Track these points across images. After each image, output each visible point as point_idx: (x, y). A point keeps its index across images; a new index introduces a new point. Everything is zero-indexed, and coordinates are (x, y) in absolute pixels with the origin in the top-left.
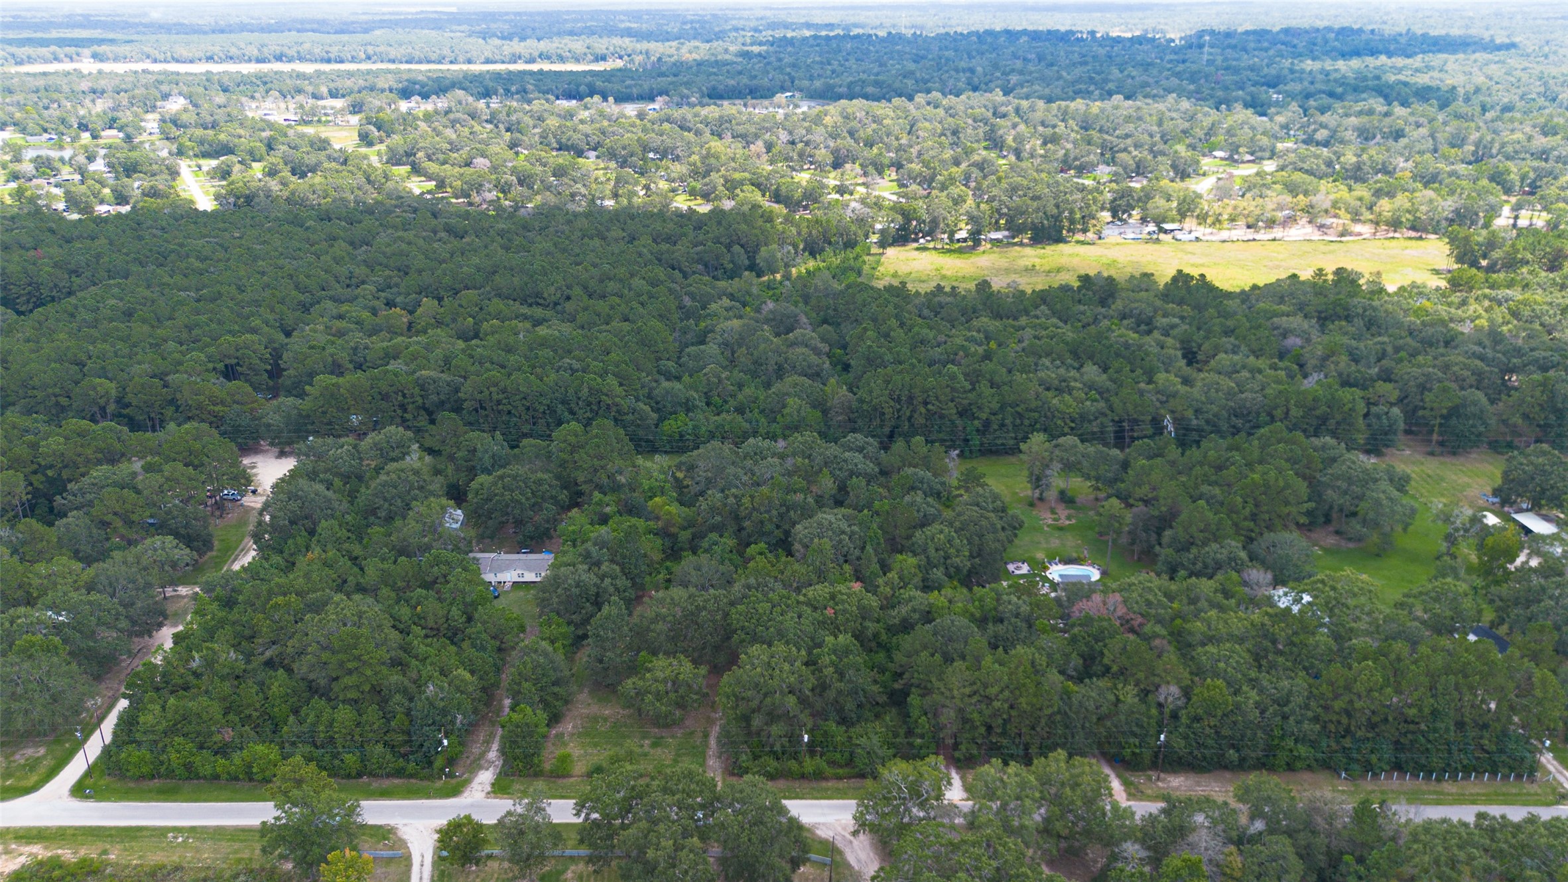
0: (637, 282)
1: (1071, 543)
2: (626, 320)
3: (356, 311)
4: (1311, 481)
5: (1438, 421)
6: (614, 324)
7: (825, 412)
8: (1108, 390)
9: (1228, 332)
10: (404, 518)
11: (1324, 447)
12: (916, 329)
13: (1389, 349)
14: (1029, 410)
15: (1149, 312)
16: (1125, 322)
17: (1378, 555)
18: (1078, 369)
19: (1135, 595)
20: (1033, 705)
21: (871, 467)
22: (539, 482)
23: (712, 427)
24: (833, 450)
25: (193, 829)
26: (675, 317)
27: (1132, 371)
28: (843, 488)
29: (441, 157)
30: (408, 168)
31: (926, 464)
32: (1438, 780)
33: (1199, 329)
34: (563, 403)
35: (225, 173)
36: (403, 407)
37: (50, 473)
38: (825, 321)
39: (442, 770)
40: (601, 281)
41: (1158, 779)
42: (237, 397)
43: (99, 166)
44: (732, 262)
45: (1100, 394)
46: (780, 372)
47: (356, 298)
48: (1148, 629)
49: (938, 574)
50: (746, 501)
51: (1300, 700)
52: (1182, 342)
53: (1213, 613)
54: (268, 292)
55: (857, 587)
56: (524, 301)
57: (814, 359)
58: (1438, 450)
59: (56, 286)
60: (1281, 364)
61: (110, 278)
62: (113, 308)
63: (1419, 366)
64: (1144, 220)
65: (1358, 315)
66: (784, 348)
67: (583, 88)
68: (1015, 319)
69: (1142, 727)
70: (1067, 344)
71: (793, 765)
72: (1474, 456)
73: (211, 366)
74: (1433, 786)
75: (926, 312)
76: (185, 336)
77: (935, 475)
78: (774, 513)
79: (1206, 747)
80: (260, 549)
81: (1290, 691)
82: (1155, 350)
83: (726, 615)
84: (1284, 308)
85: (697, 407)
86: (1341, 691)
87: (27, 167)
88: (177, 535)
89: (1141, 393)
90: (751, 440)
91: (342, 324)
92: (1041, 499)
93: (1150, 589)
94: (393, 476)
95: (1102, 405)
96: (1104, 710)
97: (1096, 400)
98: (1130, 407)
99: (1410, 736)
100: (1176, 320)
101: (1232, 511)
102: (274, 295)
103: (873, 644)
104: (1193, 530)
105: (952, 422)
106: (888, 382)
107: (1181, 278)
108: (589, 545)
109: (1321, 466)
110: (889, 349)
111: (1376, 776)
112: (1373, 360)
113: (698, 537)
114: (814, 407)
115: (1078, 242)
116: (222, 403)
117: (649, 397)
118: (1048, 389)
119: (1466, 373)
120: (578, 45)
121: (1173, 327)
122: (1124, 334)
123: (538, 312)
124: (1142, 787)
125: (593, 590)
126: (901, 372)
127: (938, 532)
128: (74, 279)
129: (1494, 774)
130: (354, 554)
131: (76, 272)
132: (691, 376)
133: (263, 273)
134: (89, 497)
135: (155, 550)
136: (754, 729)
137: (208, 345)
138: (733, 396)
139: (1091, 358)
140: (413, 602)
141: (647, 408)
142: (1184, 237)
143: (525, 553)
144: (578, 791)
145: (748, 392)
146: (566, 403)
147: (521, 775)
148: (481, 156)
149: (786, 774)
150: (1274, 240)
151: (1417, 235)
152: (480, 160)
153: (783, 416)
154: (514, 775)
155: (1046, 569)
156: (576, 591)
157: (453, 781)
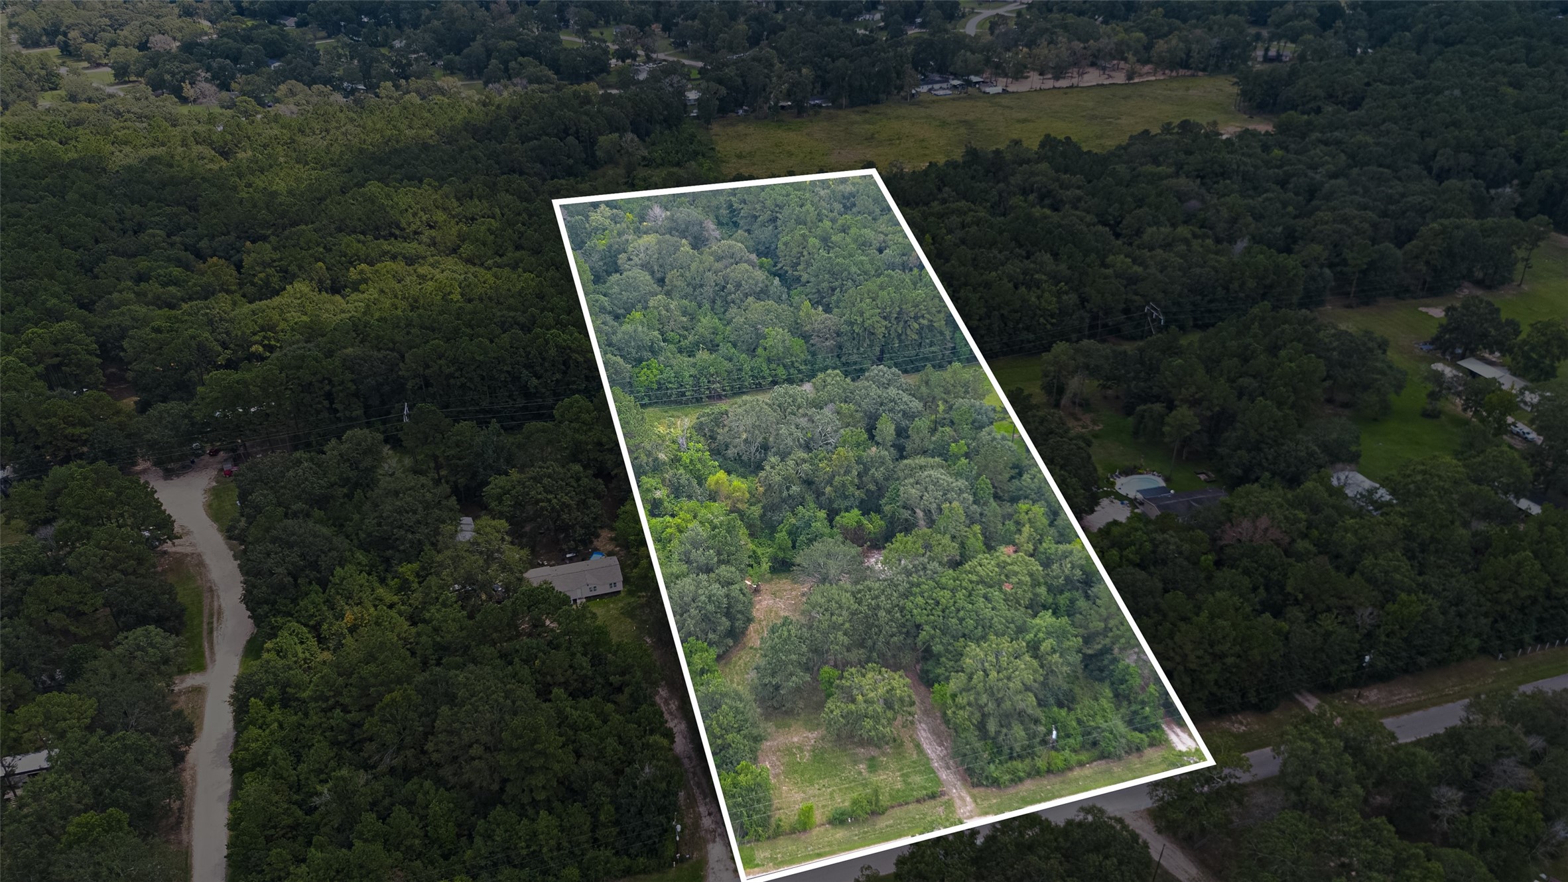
1: (1117, 451)
5: (1357, 275)
6: (509, 254)
7: (806, 337)
9: (1140, 202)
14: (1011, 311)
15: (1047, 184)
17: (1375, 420)
28: (899, 432)
34: (526, 367)
36: (329, 396)
41: (1359, 696)
45: (1069, 284)
52: (1097, 215)
55: (1011, 551)
58: (1355, 301)
60: (1198, 230)
64: (948, 74)
71: (1040, 763)
72: (1382, 304)
73: (31, 371)
78: (853, 473)
95: (1077, 297)
97: (1069, 293)
98: (1105, 296)
99: (1552, 611)
107: (1050, 143)
111: (1524, 651)
114: (793, 333)
115: (894, 103)
118: (1018, 285)
119: (1366, 226)
122: (1042, 213)
139: (1034, 244)
141: (620, 360)
142: (991, 90)
143: (571, 560)
144: (830, 844)
145: (707, 322)
146: (528, 366)
147: (758, 840)
148: (160, 32)
149: (1036, 773)
150: (1072, 87)
151: (1189, 73)
152: (159, 37)
153: (765, 349)
154: (749, 842)
155: (1113, 484)
156: (711, 608)
157: (685, 866)
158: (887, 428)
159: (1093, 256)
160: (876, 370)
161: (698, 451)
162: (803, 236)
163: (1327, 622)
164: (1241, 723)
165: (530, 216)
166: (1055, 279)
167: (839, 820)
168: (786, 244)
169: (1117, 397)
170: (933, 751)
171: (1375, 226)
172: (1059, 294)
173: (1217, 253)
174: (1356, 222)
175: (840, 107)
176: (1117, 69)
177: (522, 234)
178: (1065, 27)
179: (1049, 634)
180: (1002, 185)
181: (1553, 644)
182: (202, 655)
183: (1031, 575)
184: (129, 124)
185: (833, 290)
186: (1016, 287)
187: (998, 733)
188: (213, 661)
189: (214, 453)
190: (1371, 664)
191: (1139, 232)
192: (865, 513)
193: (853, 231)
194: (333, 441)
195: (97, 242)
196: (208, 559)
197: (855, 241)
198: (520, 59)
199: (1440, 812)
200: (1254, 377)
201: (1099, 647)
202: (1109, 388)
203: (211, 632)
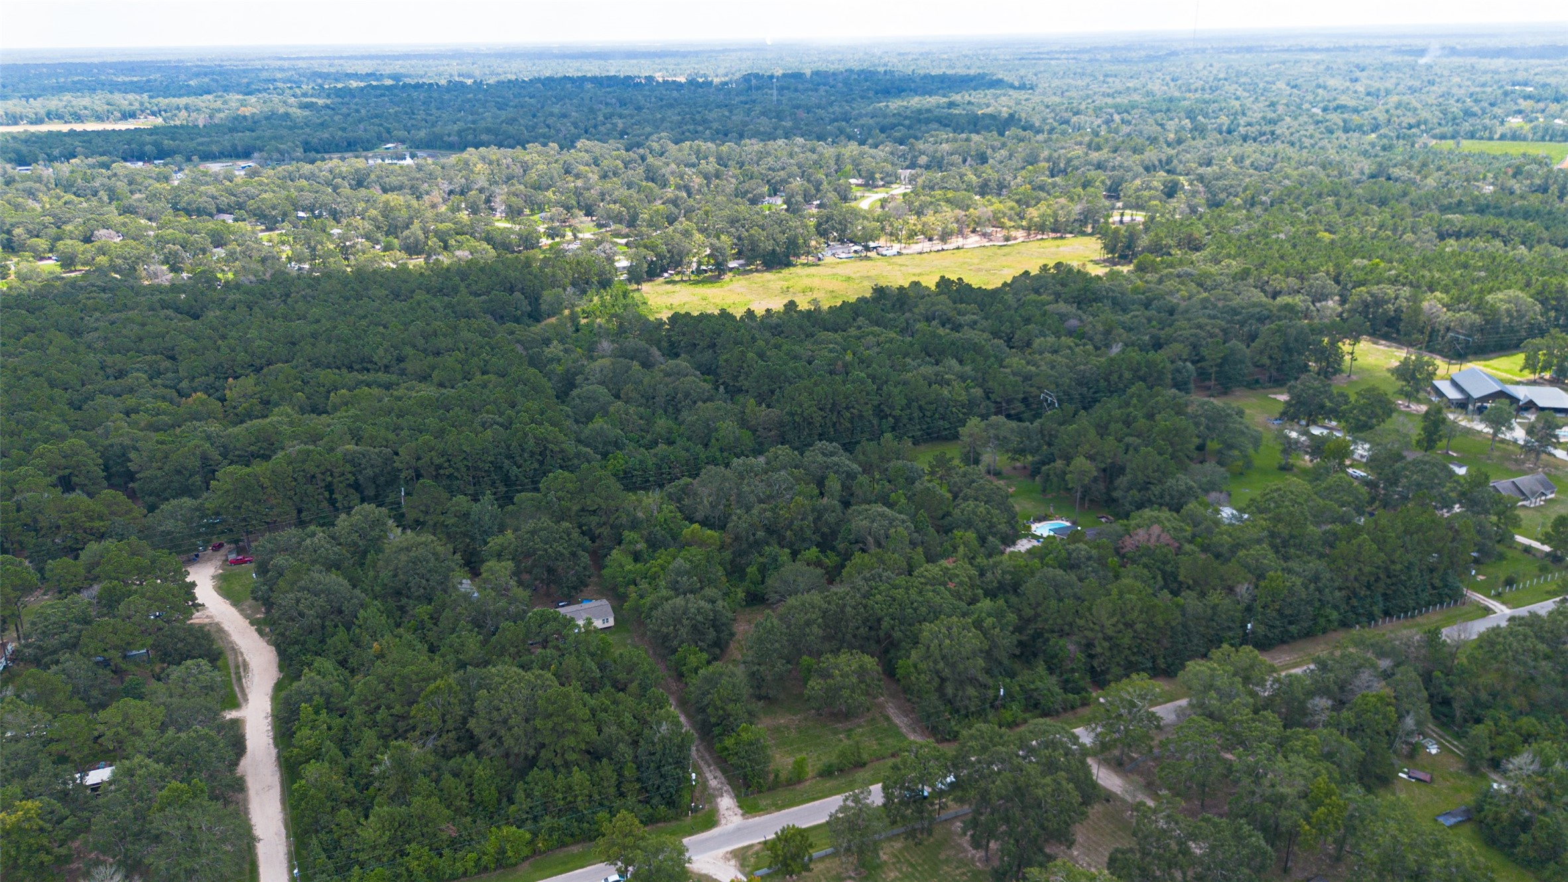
1: (1030, 505)
5: (1214, 369)
18: (940, 364)
23: (656, 460)
32: (1412, 617)
44: (517, 308)
47: (134, 388)
52: (992, 333)
67: (148, 148)
72: (1238, 393)
74: (1411, 622)
79: (1275, 628)
83: (865, 607)
84: (1043, 297)
95: (980, 391)
97: (974, 388)
98: (1009, 388)
100: (974, 317)
104: (1149, 471)
107: (945, 283)
108: (670, 577)
111: (1376, 623)
113: (738, 555)
114: (741, 427)
115: (803, 265)
117: (579, 440)
119: (1217, 331)
120: (98, 101)
129: (1442, 604)
142: (888, 252)
143: (564, 606)
144: (821, 791)
145: (662, 423)
146: (510, 457)
147: (760, 792)
148: (104, 227)
150: (958, 248)
151: (1058, 235)
152: (103, 232)
153: (717, 440)
154: (752, 793)
155: (1030, 527)
156: (700, 618)
157: (699, 815)
158: (834, 484)
159: (992, 359)
160: (819, 444)
161: (671, 512)
162: (742, 352)
163: (1215, 597)
165: (492, 349)
166: (963, 378)
167: (827, 773)
168: (726, 361)
169: (1025, 468)
170: (900, 721)
171: (1224, 331)
172: (967, 389)
173: (1097, 356)
174: (1208, 328)
177: (486, 362)
178: (948, 201)
179: (989, 615)
180: (907, 315)
181: (1399, 618)
182: (235, 697)
183: (970, 578)
184: (95, 295)
185: (772, 392)
186: (930, 385)
187: (955, 696)
188: (246, 700)
189: (218, 547)
190: (1253, 632)
191: (1029, 344)
192: (823, 551)
193: (784, 347)
194: (343, 516)
195: (83, 385)
196: (226, 626)
197: (787, 354)
198: (458, 237)
199: (1316, 718)
200: (1138, 436)
201: (1032, 632)
202: (1017, 460)
203: (239, 679)
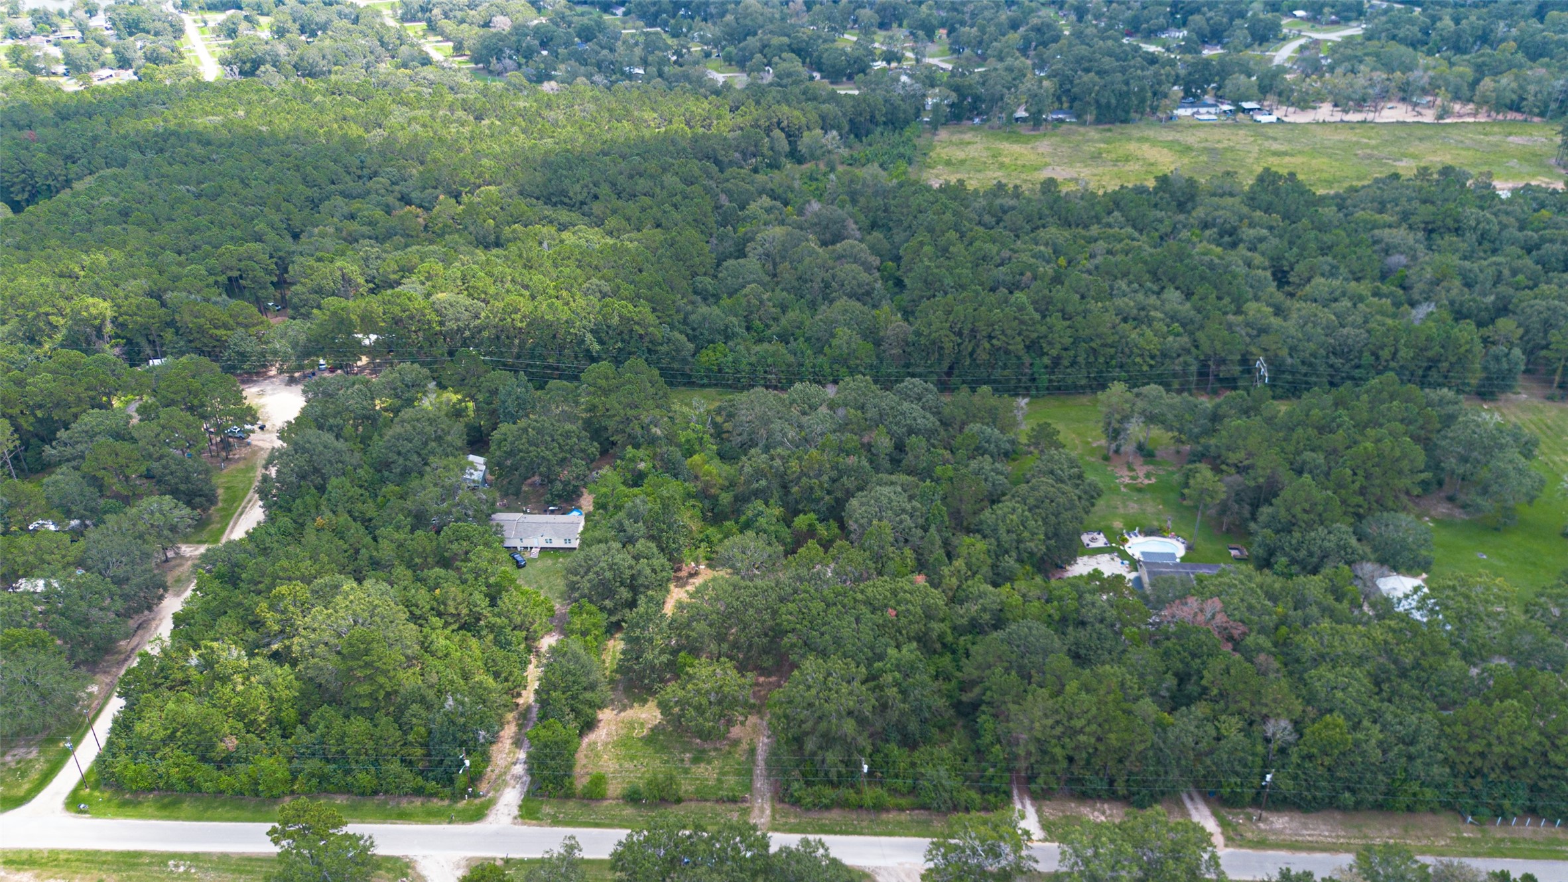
0: (670, 179)
1: (1152, 508)
2: (658, 226)
3: (369, 209)
4: (1427, 444)
6: (645, 231)
7: (877, 344)
8: (1192, 321)
9: (1325, 250)
10: (421, 474)
11: (1442, 402)
12: (977, 244)
13: (1506, 272)
14: (1105, 345)
15: (1234, 221)
16: (1208, 233)
17: (1497, 529)
18: (1158, 294)
19: (1236, 600)
20: (1123, 741)
21: (931, 421)
22: (567, 435)
23: (753, 359)
24: (889, 399)
25: (195, 857)
26: (711, 220)
27: (1219, 298)
28: (900, 447)
29: (459, 14)
30: (424, 25)
31: (993, 418)
33: (1291, 243)
35: (232, 33)
37: (39, 414)
38: (874, 226)
39: (465, 790)
40: (631, 177)
41: (1260, 819)
42: (240, 319)
43: (99, 22)
44: (772, 149)
45: (1183, 325)
46: (826, 293)
47: (368, 193)
48: (1250, 640)
49: (1010, 561)
50: (794, 463)
51: (1430, 741)
52: (1272, 259)
53: (1326, 624)
54: (273, 187)
55: (921, 580)
56: (548, 200)
57: (864, 277)
58: (1558, 392)
59: (51, 174)
60: (1384, 288)
61: (108, 165)
62: (107, 207)
63: (1544, 297)
64: (1220, 98)
65: (1470, 228)
66: (830, 263)
68: (1086, 227)
69: (1245, 766)
70: (1145, 263)
71: (850, 794)
73: (211, 279)
75: (987, 218)
76: (183, 244)
77: (1002, 431)
78: (825, 478)
79: (1317, 788)
80: (267, 507)
81: (1418, 730)
82: (1242, 270)
83: (775, 613)
84: (1386, 218)
85: (734, 335)
86: (1477, 732)
87: (25, 22)
88: (175, 492)
89: (1230, 327)
90: (797, 385)
91: (354, 226)
92: (1117, 451)
93: (1253, 591)
94: (408, 427)
95: (1185, 340)
96: (1203, 746)
97: (1178, 335)
98: (1218, 345)
99: (1550, 781)
100: (1265, 232)
101: (1340, 486)
102: (278, 191)
103: (938, 646)
104: (1297, 510)
105: (1019, 358)
106: (949, 313)
107: (1267, 179)
108: (621, 515)
109: (1439, 426)
110: (950, 270)
111: (1506, 821)
112: (1488, 285)
113: (742, 500)
114: (865, 337)
116: (225, 326)
117: (685, 322)
118: (1125, 320)
121: (1262, 240)
122: (1206, 249)
123: (564, 215)
124: (1240, 829)
125: (628, 573)
126: (963, 301)
127: (1009, 512)
128: (69, 165)
130: (368, 515)
131: (71, 159)
132: (730, 296)
133: (268, 163)
134: (80, 447)
135: (152, 513)
136: (807, 753)
137: (207, 256)
138: (776, 319)
139: (1172, 280)
140: (431, 583)
141: (683, 338)
142: (1264, 118)
143: (552, 512)
144: (613, 817)
147: (550, 797)
149: (843, 804)
150: (1364, 122)
151: (1519, 117)
154: (542, 796)
155: (1126, 541)
157: (476, 801)
160: (907, 382)
164: (1104, 813)
166: (1172, 318)
167: (634, 798)
169: (1189, 454)
172: (1168, 335)
175: (1084, 124)
176: (1429, 106)
178: (1378, 56)
182: (223, 532)
190: (1274, 785)
192: (823, 519)
203: (241, 514)
